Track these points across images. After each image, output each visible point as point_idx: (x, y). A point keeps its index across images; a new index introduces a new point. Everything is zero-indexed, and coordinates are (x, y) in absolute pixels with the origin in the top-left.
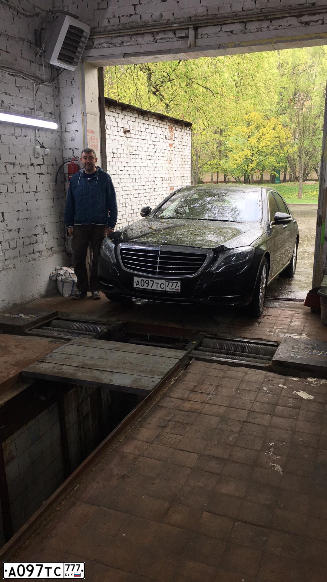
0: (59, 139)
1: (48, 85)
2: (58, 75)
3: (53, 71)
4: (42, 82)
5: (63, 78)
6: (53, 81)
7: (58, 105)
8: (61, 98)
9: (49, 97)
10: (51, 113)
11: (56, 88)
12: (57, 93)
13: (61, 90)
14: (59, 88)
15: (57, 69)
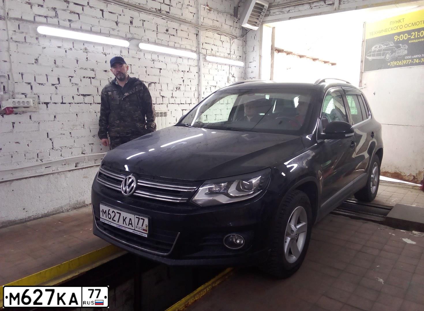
0: (244, 72)
1: (240, 40)
2: (246, 33)
3: (243, 31)
4: (237, 37)
5: (249, 35)
6: (243, 37)
7: (245, 51)
8: (247, 47)
9: (239, 47)
10: (240, 57)
11: (244, 41)
12: (245, 44)
13: (248, 42)
14: (246, 41)
15: (246, 30)
